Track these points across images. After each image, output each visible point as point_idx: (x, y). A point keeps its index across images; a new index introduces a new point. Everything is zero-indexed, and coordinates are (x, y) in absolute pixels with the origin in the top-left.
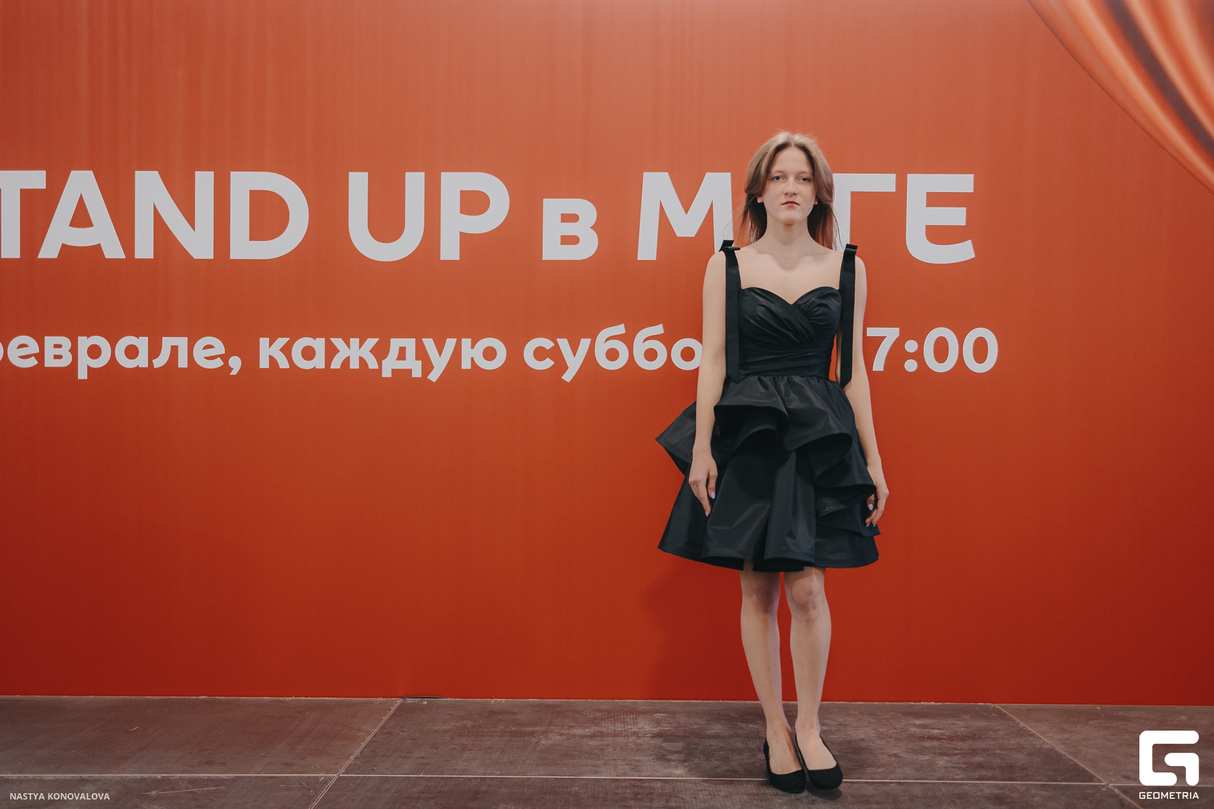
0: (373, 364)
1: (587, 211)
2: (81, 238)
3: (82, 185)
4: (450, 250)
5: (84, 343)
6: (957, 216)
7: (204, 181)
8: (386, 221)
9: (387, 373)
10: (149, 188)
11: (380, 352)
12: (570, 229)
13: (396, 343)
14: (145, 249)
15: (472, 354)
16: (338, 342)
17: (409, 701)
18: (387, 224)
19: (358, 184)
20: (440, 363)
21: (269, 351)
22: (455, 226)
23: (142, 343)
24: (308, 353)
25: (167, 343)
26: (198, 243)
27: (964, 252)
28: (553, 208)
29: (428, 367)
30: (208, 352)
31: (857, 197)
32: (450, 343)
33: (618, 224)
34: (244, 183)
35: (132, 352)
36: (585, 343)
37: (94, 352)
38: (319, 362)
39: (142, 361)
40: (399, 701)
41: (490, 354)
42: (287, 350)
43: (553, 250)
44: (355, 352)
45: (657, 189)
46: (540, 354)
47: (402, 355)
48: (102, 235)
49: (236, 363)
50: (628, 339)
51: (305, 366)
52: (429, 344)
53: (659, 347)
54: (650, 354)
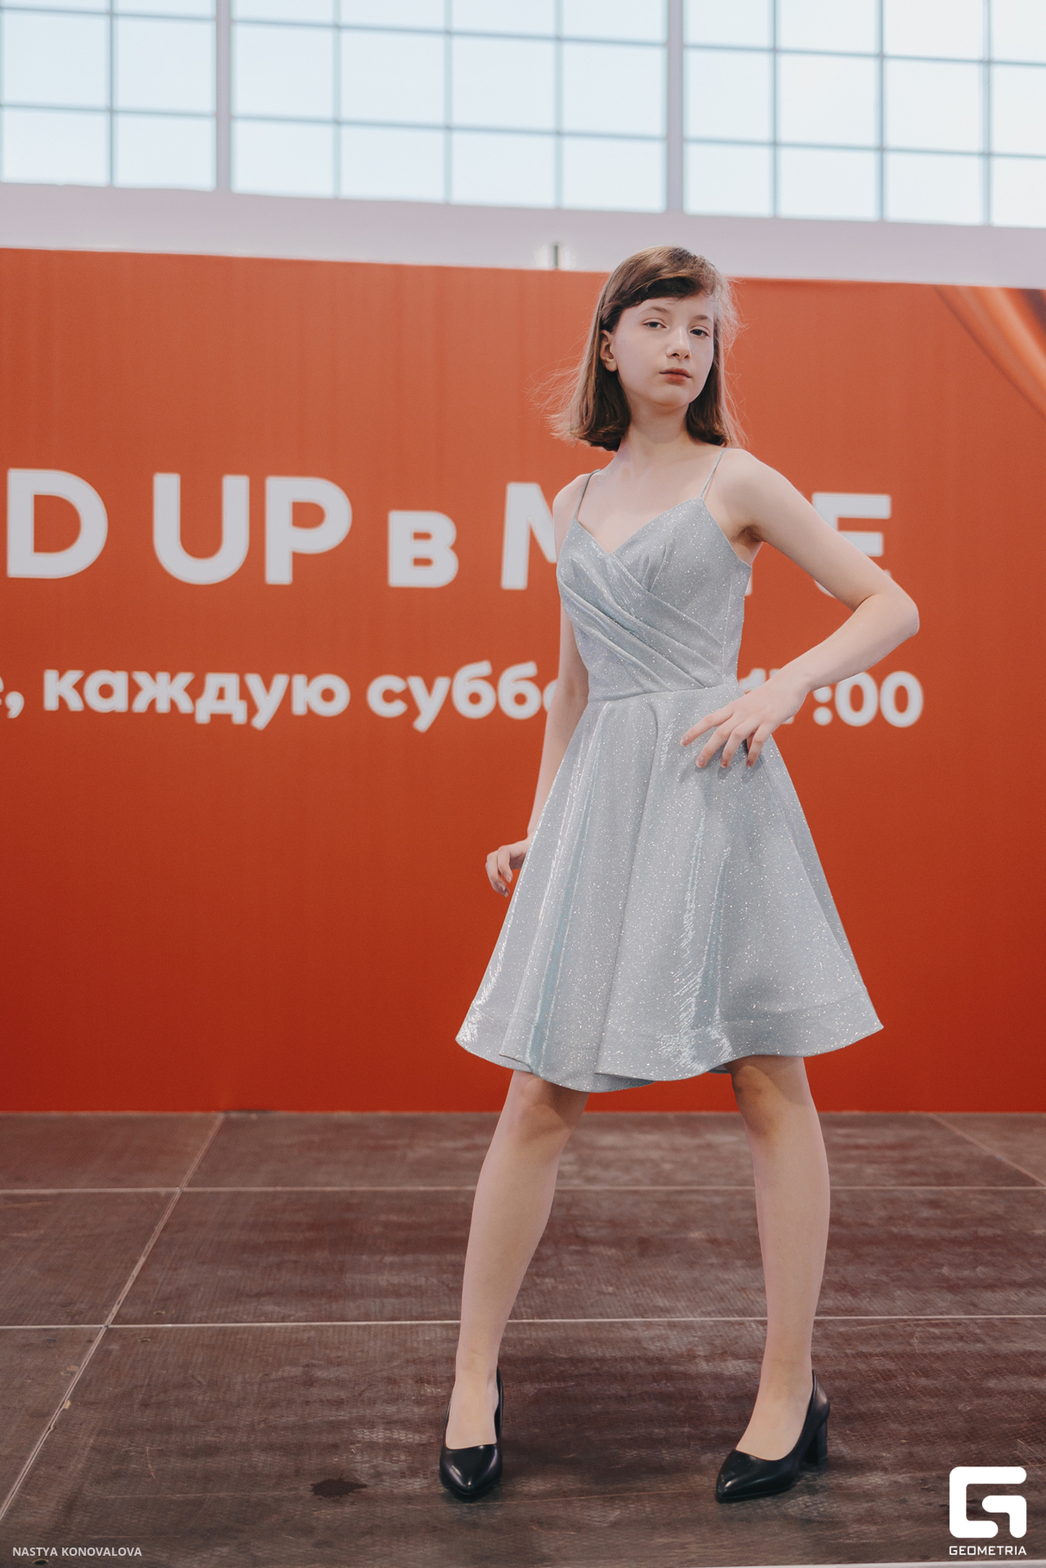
0: (185, 705)
1: (442, 527)
4: (278, 572)
6: (874, 544)
8: (200, 536)
9: (203, 717)
11: (195, 691)
12: (422, 549)
13: (213, 681)
15: (307, 696)
16: (142, 678)
17: (234, 1115)
18: (202, 538)
19: (167, 490)
20: (268, 707)
21: (57, 688)
22: (283, 543)
24: (106, 691)
28: (401, 523)
29: (252, 710)
32: (280, 681)
33: (479, 544)
34: (26, 485)
36: (441, 684)
38: (118, 703)
40: (221, 1116)
41: (328, 696)
42: (79, 687)
43: (401, 574)
44: (163, 692)
45: (525, 504)
46: (389, 696)
47: (221, 695)
49: (16, 704)
50: (493, 680)
51: (100, 705)
52: (254, 681)
53: (531, 690)
54: (520, 699)
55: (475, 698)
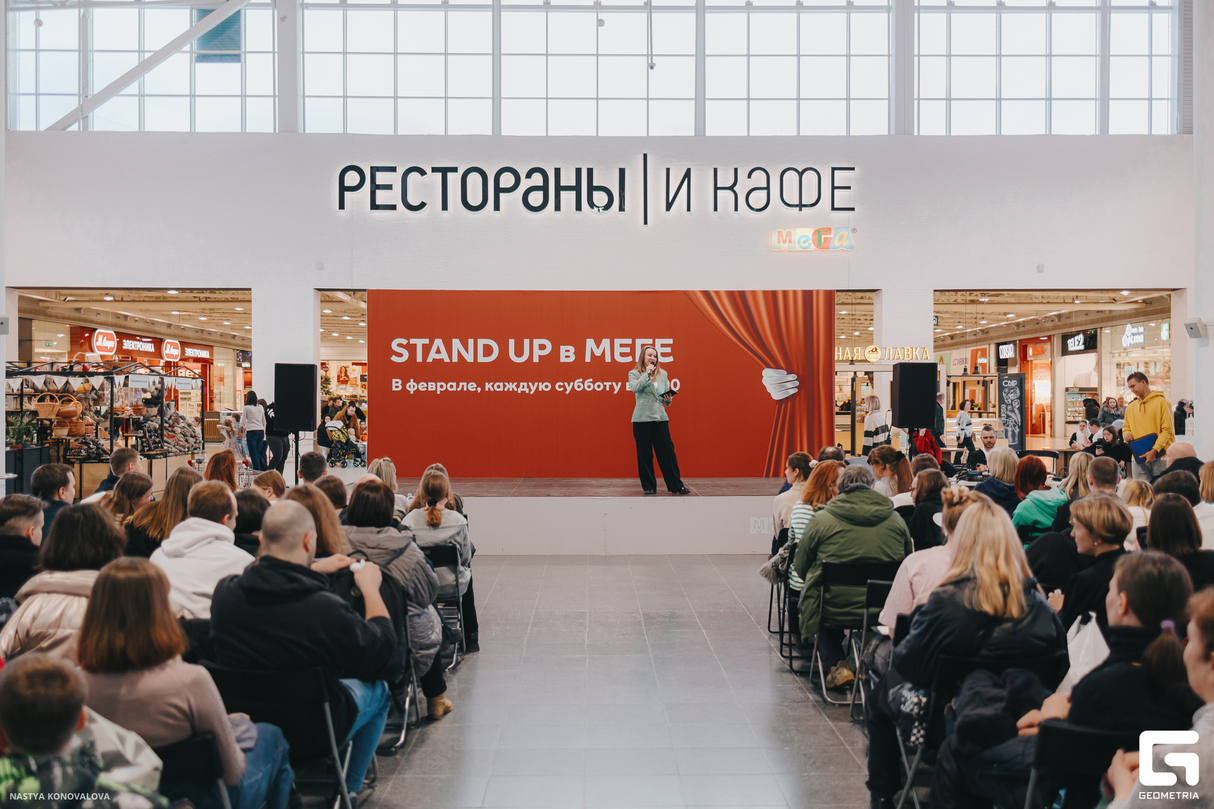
0: (515, 389)
1: (572, 349)
2: (438, 357)
3: (438, 343)
4: (536, 359)
5: (439, 384)
6: (669, 350)
7: (471, 342)
8: (519, 352)
9: (519, 392)
10: (456, 344)
11: (518, 386)
12: (567, 354)
13: (522, 384)
14: (455, 359)
15: (542, 387)
16: (506, 383)
18: (519, 353)
19: (512, 342)
20: (533, 389)
21: (488, 386)
22: (537, 353)
23: (454, 384)
24: (499, 387)
25: (461, 384)
26: (469, 358)
27: (670, 359)
28: (563, 348)
29: (530, 390)
30: (472, 386)
31: (643, 345)
32: (536, 384)
33: (580, 352)
34: (481, 342)
35: (452, 386)
36: (572, 384)
37: (442, 386)
38: (501, 389)
39: (454, 389)
40: (523, 479)
41: (547, 387)
42: (493, 386)
43: (563, 359)
44: (511, 386)
45: (590, 343)
46: (560, 387)
47: (523, 387)
48: (444, 356)
49: (479, 389)
50: (583, 383)
51: (498, 390)
52: (530, 384)
53: (591, 385)
54: (589, 387)
55: (579, 387)
